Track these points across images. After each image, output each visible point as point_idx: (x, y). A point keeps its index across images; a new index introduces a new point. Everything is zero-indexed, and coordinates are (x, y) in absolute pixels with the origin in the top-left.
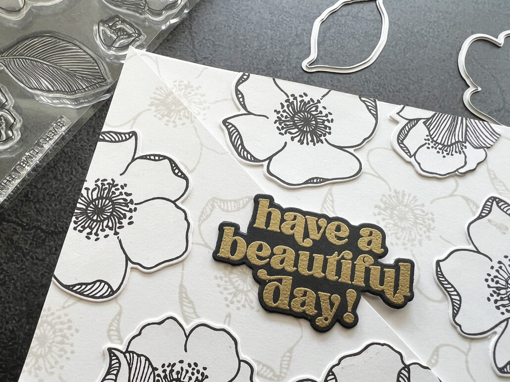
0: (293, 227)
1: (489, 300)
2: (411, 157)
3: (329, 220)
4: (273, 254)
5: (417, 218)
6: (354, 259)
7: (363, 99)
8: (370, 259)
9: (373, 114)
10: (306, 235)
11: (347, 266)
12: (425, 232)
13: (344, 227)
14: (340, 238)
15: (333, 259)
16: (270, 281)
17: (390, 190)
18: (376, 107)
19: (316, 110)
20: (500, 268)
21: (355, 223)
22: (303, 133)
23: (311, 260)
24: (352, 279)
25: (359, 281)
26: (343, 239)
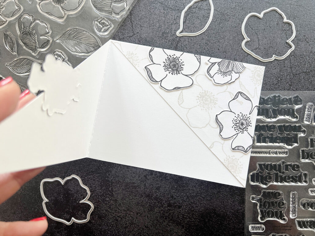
1: (232, 127)
2: (211, 78)
5: (211, 100)
7: (196, 55)
12: (213, 105)
17: (203, 91)
18: (200, 59)
19: (178, 61)
20: (238, 117)
22: (173, 70)
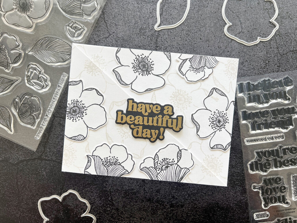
0: (141, 109)
1: (209, 126)
2: (183, 75)
3: (153, 105)
4: (135, 119)
5: (185, 99)
6: (162, 118)
7: (165, 53)
8: (168, 117)
9: (169, 59)
10: (146, 111)
11: (160, 120)
12: (188, 104)
13: (159, 107)
14: (157, 111)
15: (155, 118)
16: (135, 128)
17: (176, 90)
18: (170, 56)
19: (147, 61)
20: (214, 114)
21: (163, 105)
22: (143, 71)
23: (148, 120)
24: (162, 125)
25: (164, 125)
26: (158, 111)
